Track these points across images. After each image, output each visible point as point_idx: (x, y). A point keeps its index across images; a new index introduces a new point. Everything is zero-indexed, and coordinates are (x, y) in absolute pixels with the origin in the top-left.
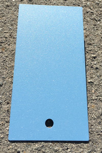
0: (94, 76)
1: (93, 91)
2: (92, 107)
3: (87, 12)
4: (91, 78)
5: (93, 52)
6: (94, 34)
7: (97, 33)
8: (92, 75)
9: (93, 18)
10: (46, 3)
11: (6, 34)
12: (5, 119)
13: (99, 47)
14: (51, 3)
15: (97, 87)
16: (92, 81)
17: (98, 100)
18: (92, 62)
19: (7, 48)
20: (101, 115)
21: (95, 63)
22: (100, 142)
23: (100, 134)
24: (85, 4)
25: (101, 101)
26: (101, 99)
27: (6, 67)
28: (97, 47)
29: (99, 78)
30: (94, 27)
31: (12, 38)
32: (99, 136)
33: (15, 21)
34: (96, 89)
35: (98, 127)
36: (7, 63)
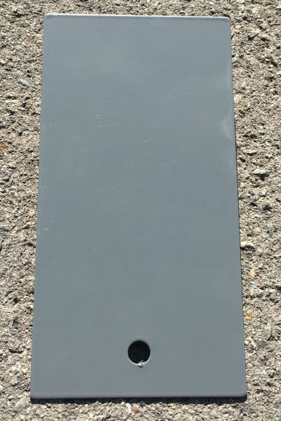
0: (258, 229)
1: (252, 273)
2: (247, 318)
3: (251, 39)
4: (248, 235)
5: (259, 161)
6: (265, 105)
7: (275, 103)
8: (251, 227)
9: (266, 55)
10: (131, 8)
11: (12, 103)
12: (7, 342)
13: (277, 145)
14: (144, 7)
15: (263, 261)
16: (252, 245)
17: (264, 298)
18: (256, 191)
19: (14, 144)
20: (268, 340)
21: (264, 193)
22: (262, 412)
23: (262, 391)
24: (244, 14)
25: (271, 300)
26: (272, 296)
27: (10, 199)
28: (273, 146)
29: (271, 236)
30: (267, 86)
31: (27, 113)
32: (261, 394)
33: (38, 61)
34: (260, 266)
35: (258, 371)
36: (13, 187)
